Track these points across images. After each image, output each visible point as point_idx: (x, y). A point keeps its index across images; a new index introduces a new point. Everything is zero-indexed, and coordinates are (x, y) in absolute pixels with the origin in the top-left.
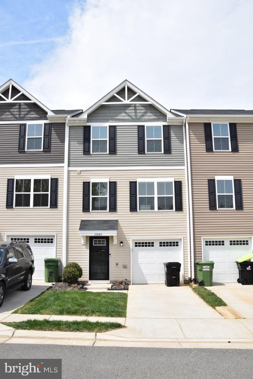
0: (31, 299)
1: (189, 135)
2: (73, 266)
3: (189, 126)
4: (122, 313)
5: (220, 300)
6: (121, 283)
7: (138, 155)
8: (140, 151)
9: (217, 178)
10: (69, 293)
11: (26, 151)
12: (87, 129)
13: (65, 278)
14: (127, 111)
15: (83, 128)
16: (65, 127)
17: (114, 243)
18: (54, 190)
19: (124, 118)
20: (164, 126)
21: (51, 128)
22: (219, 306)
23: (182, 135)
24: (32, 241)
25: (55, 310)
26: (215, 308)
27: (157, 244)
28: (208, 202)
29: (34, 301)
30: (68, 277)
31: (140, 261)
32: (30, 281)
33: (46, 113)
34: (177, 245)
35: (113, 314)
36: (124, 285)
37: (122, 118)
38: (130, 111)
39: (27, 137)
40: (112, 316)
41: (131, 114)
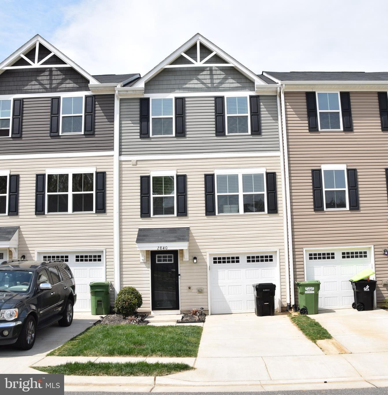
0: (72, 337)
1: (286, 108)
2: (129, 292)
3: (285, 96)
4: (192, 352)
5: (324, 331)
6: (195, 313)
7: (216, 138)
8: (218, 132)
9: (324, 168)
10: (123, 328)
11: (60, 134)
12: (144, 103)
13: (118, 308)
14: (200, 77)
15: (139, 101)
16: (114, 100)
17: (184, 260)
18: (100, 187)
19: (196, 86)
20: (251, 97)
21: (95, 101)
22: (322, 339)
23: (275, 109)
24: (72, 259)
25: (103, 350)
26: (315, 342)
27: (243, 260)
28: (312, 200)
29: (76, 340)
30: (122, 307)
31: (221, 282)
32: (71, 314)
33: (88, 81)
34: (271, 260)
35: (179, 353)
36: (198, 316)
37: (193, 87)
38: (205, 76)
39: (61, 115)
40: (178, 356)
41: (205, 81)
